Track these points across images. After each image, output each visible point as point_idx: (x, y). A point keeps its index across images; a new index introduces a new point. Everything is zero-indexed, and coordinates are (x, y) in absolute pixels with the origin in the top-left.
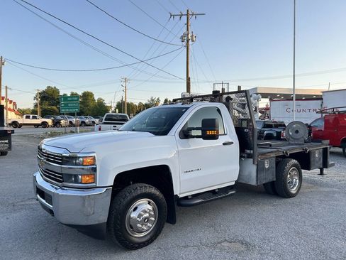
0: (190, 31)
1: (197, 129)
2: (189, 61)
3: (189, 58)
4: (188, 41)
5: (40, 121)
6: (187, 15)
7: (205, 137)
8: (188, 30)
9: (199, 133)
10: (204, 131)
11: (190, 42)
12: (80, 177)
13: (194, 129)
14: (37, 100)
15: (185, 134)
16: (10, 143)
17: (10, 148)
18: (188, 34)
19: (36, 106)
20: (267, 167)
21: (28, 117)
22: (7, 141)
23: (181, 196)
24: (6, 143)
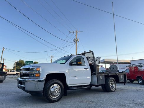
0: (77, 38)
1: (75, 62)
2: (77, 48)
3: (77, 47)
4: (76, 41)
5: (15, 73)
6: (76, 32)
7: (78, 65)
8: (76, 37)
9: (76, 63)
10: (77, 63)
11: (77, 42)
12: (35, 75)
13: (74, 62)
14: (15, 65)
15: (71, 64)
16: (5, 77)
17: (5, 79)
18: (76, 39)
19: (14, 68)
20: (101, 78)
21: (11, 71)
22: (4, 76)
23: (69, 86)
24: (4, 77)
